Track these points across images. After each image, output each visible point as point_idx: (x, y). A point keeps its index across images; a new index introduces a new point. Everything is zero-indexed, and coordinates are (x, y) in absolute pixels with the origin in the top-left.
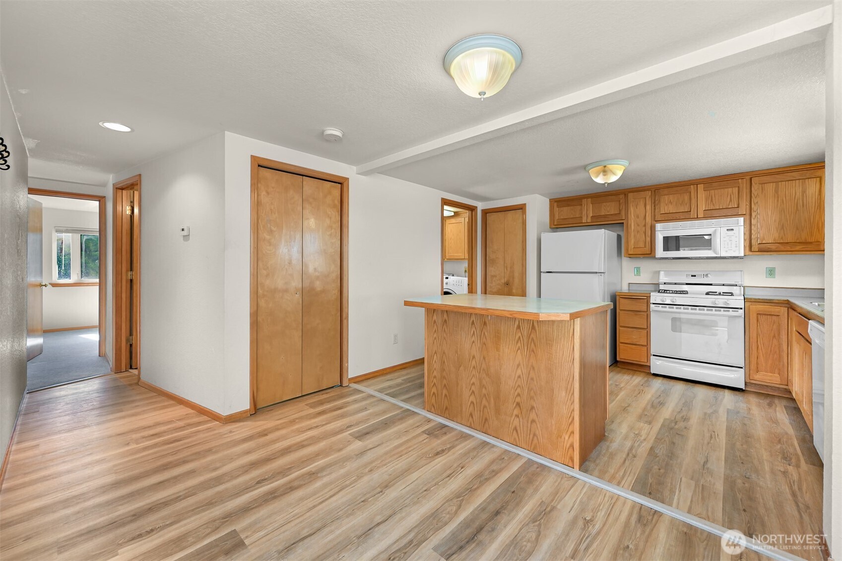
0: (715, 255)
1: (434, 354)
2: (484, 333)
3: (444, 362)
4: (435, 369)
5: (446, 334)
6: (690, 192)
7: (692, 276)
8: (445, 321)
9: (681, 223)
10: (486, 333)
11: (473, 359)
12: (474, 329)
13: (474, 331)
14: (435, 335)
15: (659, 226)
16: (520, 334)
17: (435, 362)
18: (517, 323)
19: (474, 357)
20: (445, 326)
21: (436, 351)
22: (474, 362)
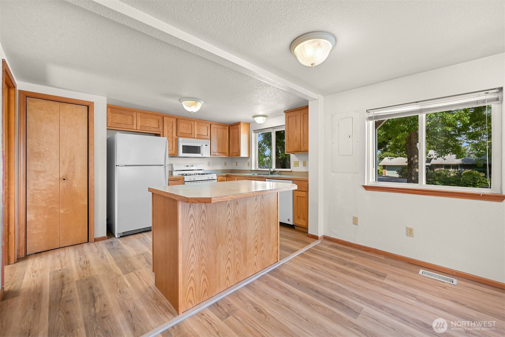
0: (202, 156)
1: (192, 248)
2: (237, 210)
3: (203, 250)
4: (193, 263)
5: (205, 224)
6: (192, 125)
7: (187, 166)
8: (204, 212)
9: (190, 139)
10: (238, 210)
11: (229, 233)
12: (229, 210)
13: (229, 212)
14: (192, 229)
15: (180, 139)
16: (257, 204)
17: (193, 255)
18: (255, 197)
19: (229, 232)
20: (203, 217)
21: (193, 245)
22: (230, 235)
